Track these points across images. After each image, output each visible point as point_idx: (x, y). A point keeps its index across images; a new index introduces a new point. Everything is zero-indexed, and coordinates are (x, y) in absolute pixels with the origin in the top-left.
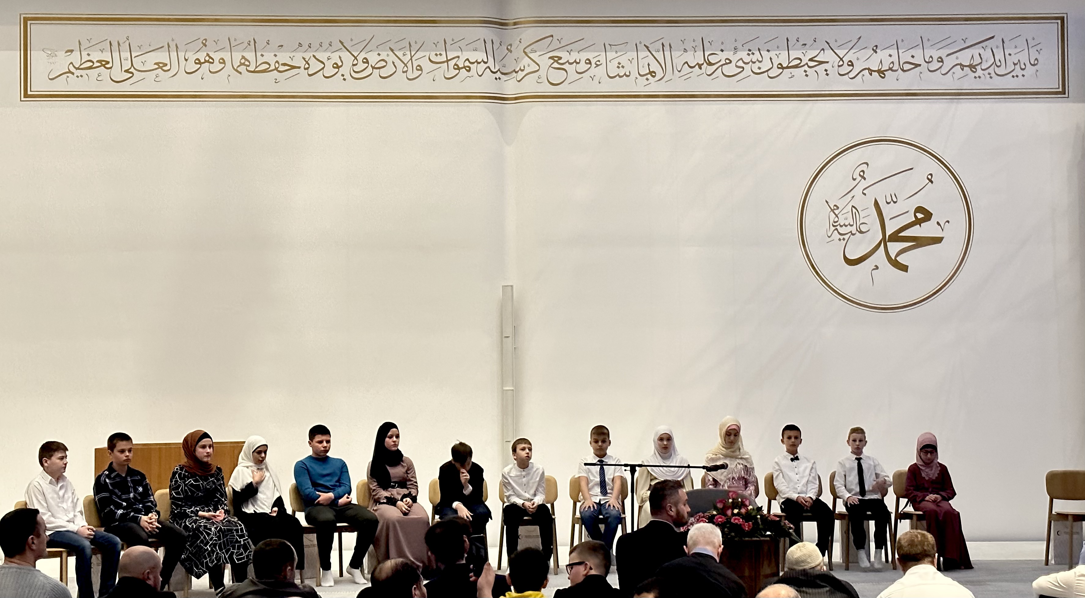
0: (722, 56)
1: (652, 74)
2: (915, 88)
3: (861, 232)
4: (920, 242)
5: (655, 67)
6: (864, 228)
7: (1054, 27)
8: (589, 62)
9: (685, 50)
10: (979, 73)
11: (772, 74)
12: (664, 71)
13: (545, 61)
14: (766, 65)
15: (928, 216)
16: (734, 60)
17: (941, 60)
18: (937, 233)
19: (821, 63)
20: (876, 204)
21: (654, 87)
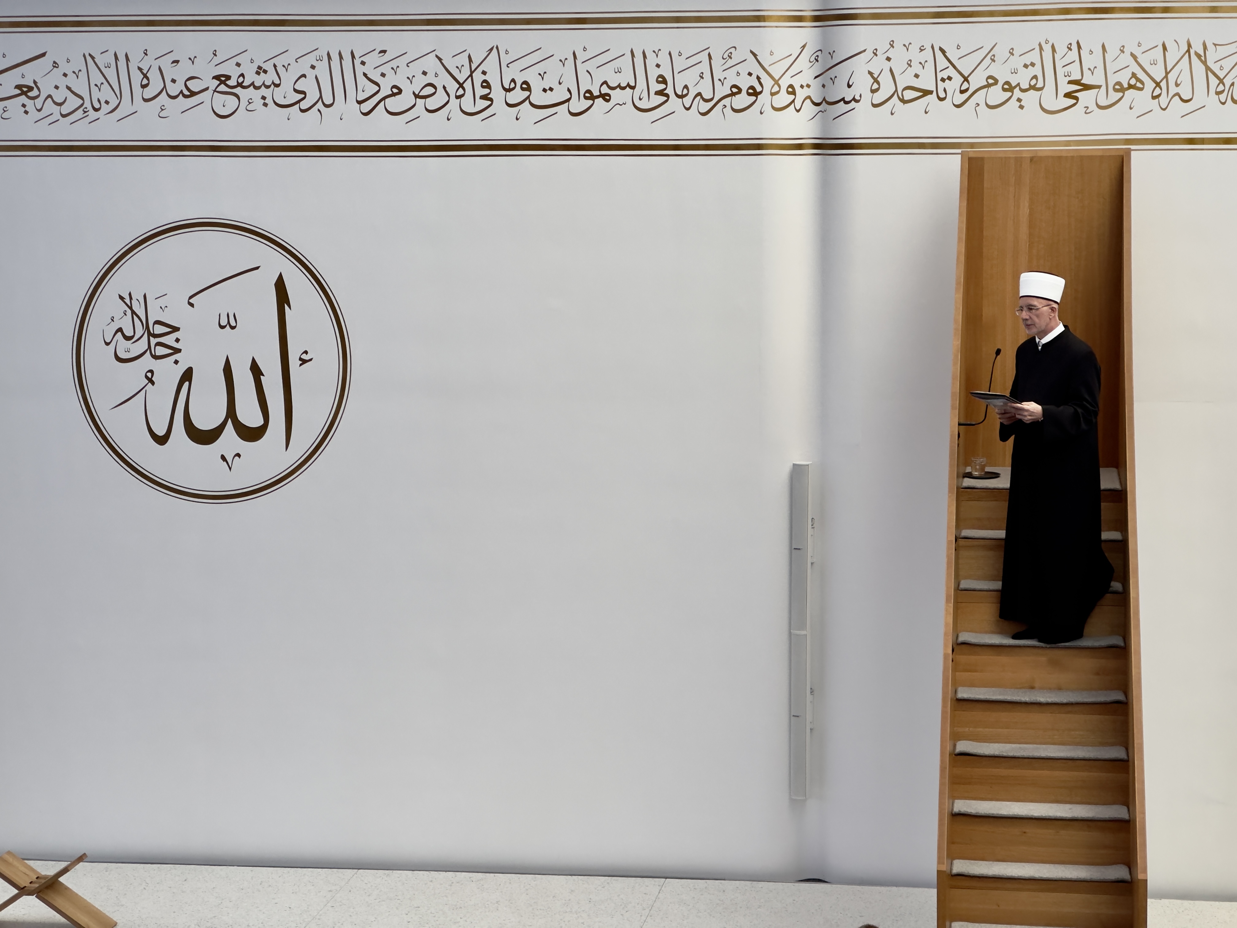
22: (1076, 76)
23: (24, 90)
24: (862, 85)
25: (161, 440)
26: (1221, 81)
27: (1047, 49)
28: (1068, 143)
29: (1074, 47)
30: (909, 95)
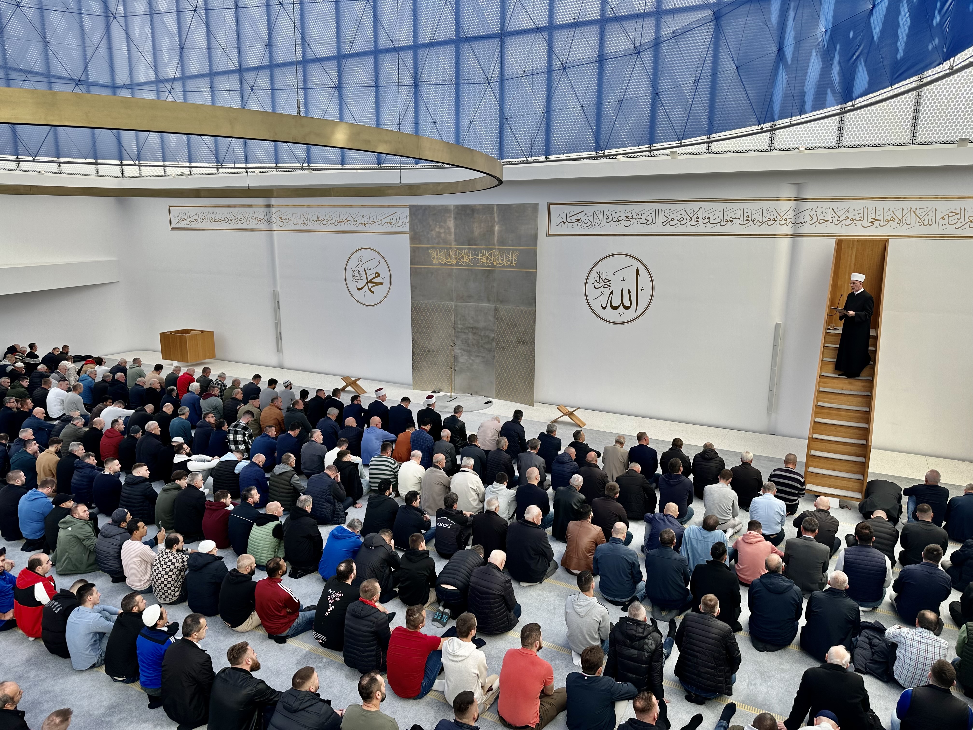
0: (322, 218)
1: (304, 223)
2: (374, 230)
4: (377, 284)
6: (362, 278)
8: (289, 219)
9: (313, 216)
10: (392, 225)
11: (335, 224)
12: (308, 222)
13: (278, 219)
14: (334, 221)
15: (379, 275)
16: (325, 219)
17: (381, 221)
18: (382, 281)
19: (348, 221)
20: (365, 270)
21: (306, 228)
22: (874, 217)
23: (578, 220)
24: (807, 218)
25: (604, 308)
26: (921, 219)
27: (865, 209)
28: (869, 236)
29: (874, 209)
30: (821, 221)
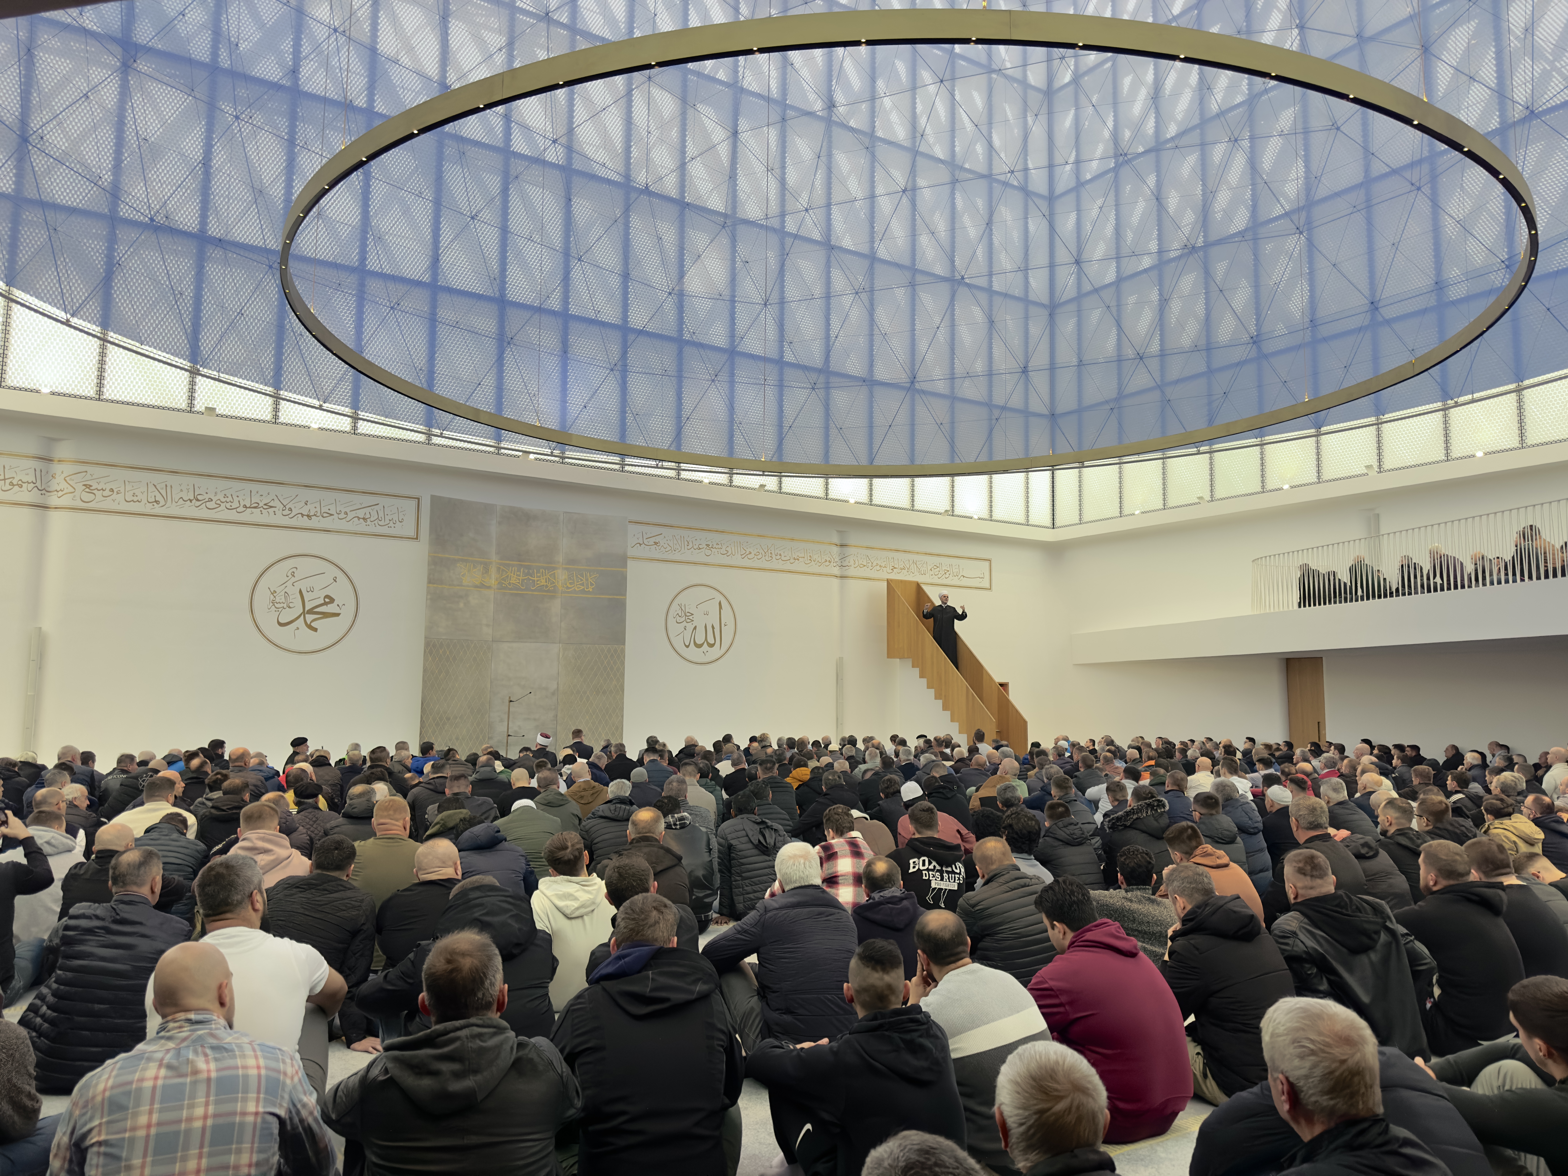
0: (207, 497)
1: (157, 502)
2: (329, 527)
3: (290, 607)
5: (159, 498)
6: (291, 605)
7: (414, 503)
8: (112, 490)
9: (181, 490)
10: (369, 522)
11: (238, 510)
12: (166, 501)
13: (80, 487)
14: (235, 505)
15: (332, 600)
16: (214, 499)
17: (346, 513)
18: (337, 611)
19: (271, 507)
20: (301, 592)
21: (157, 510)
23: (656, 543)
24: (852, 562)
25: (687, 647)
30: (862, 565)
